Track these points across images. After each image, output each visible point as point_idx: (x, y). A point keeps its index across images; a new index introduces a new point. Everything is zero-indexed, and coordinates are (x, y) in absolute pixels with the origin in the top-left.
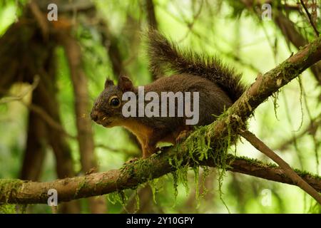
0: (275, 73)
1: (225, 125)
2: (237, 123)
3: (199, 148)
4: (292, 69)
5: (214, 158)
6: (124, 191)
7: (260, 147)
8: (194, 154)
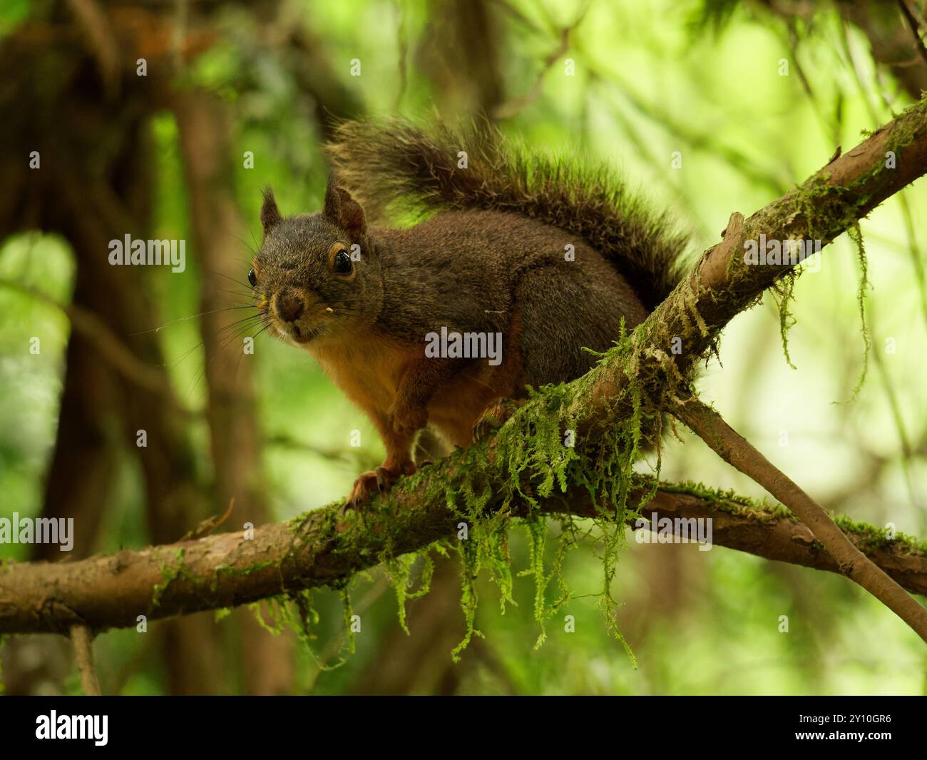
0: (782, 215)
1: (624, 382)
2: (662, 375)
3: (540, 455)
4: (836, 202)
5: (592, 490)
6: (306, 593)
7: (736, 453)
8: (524, 476)
